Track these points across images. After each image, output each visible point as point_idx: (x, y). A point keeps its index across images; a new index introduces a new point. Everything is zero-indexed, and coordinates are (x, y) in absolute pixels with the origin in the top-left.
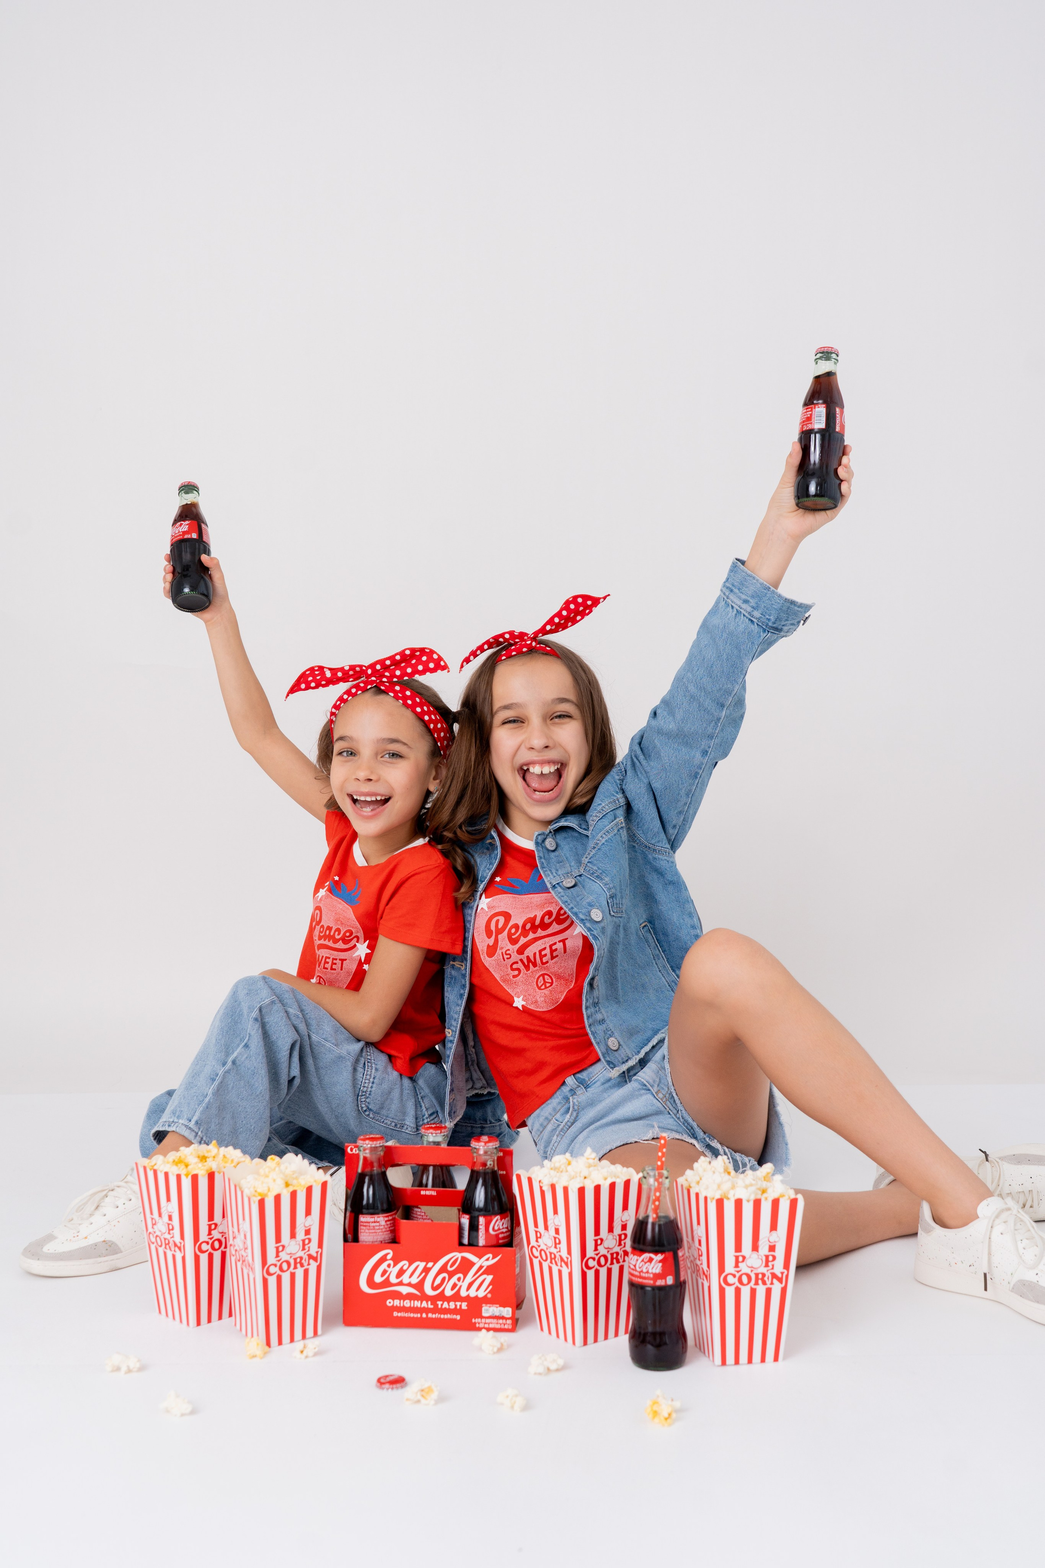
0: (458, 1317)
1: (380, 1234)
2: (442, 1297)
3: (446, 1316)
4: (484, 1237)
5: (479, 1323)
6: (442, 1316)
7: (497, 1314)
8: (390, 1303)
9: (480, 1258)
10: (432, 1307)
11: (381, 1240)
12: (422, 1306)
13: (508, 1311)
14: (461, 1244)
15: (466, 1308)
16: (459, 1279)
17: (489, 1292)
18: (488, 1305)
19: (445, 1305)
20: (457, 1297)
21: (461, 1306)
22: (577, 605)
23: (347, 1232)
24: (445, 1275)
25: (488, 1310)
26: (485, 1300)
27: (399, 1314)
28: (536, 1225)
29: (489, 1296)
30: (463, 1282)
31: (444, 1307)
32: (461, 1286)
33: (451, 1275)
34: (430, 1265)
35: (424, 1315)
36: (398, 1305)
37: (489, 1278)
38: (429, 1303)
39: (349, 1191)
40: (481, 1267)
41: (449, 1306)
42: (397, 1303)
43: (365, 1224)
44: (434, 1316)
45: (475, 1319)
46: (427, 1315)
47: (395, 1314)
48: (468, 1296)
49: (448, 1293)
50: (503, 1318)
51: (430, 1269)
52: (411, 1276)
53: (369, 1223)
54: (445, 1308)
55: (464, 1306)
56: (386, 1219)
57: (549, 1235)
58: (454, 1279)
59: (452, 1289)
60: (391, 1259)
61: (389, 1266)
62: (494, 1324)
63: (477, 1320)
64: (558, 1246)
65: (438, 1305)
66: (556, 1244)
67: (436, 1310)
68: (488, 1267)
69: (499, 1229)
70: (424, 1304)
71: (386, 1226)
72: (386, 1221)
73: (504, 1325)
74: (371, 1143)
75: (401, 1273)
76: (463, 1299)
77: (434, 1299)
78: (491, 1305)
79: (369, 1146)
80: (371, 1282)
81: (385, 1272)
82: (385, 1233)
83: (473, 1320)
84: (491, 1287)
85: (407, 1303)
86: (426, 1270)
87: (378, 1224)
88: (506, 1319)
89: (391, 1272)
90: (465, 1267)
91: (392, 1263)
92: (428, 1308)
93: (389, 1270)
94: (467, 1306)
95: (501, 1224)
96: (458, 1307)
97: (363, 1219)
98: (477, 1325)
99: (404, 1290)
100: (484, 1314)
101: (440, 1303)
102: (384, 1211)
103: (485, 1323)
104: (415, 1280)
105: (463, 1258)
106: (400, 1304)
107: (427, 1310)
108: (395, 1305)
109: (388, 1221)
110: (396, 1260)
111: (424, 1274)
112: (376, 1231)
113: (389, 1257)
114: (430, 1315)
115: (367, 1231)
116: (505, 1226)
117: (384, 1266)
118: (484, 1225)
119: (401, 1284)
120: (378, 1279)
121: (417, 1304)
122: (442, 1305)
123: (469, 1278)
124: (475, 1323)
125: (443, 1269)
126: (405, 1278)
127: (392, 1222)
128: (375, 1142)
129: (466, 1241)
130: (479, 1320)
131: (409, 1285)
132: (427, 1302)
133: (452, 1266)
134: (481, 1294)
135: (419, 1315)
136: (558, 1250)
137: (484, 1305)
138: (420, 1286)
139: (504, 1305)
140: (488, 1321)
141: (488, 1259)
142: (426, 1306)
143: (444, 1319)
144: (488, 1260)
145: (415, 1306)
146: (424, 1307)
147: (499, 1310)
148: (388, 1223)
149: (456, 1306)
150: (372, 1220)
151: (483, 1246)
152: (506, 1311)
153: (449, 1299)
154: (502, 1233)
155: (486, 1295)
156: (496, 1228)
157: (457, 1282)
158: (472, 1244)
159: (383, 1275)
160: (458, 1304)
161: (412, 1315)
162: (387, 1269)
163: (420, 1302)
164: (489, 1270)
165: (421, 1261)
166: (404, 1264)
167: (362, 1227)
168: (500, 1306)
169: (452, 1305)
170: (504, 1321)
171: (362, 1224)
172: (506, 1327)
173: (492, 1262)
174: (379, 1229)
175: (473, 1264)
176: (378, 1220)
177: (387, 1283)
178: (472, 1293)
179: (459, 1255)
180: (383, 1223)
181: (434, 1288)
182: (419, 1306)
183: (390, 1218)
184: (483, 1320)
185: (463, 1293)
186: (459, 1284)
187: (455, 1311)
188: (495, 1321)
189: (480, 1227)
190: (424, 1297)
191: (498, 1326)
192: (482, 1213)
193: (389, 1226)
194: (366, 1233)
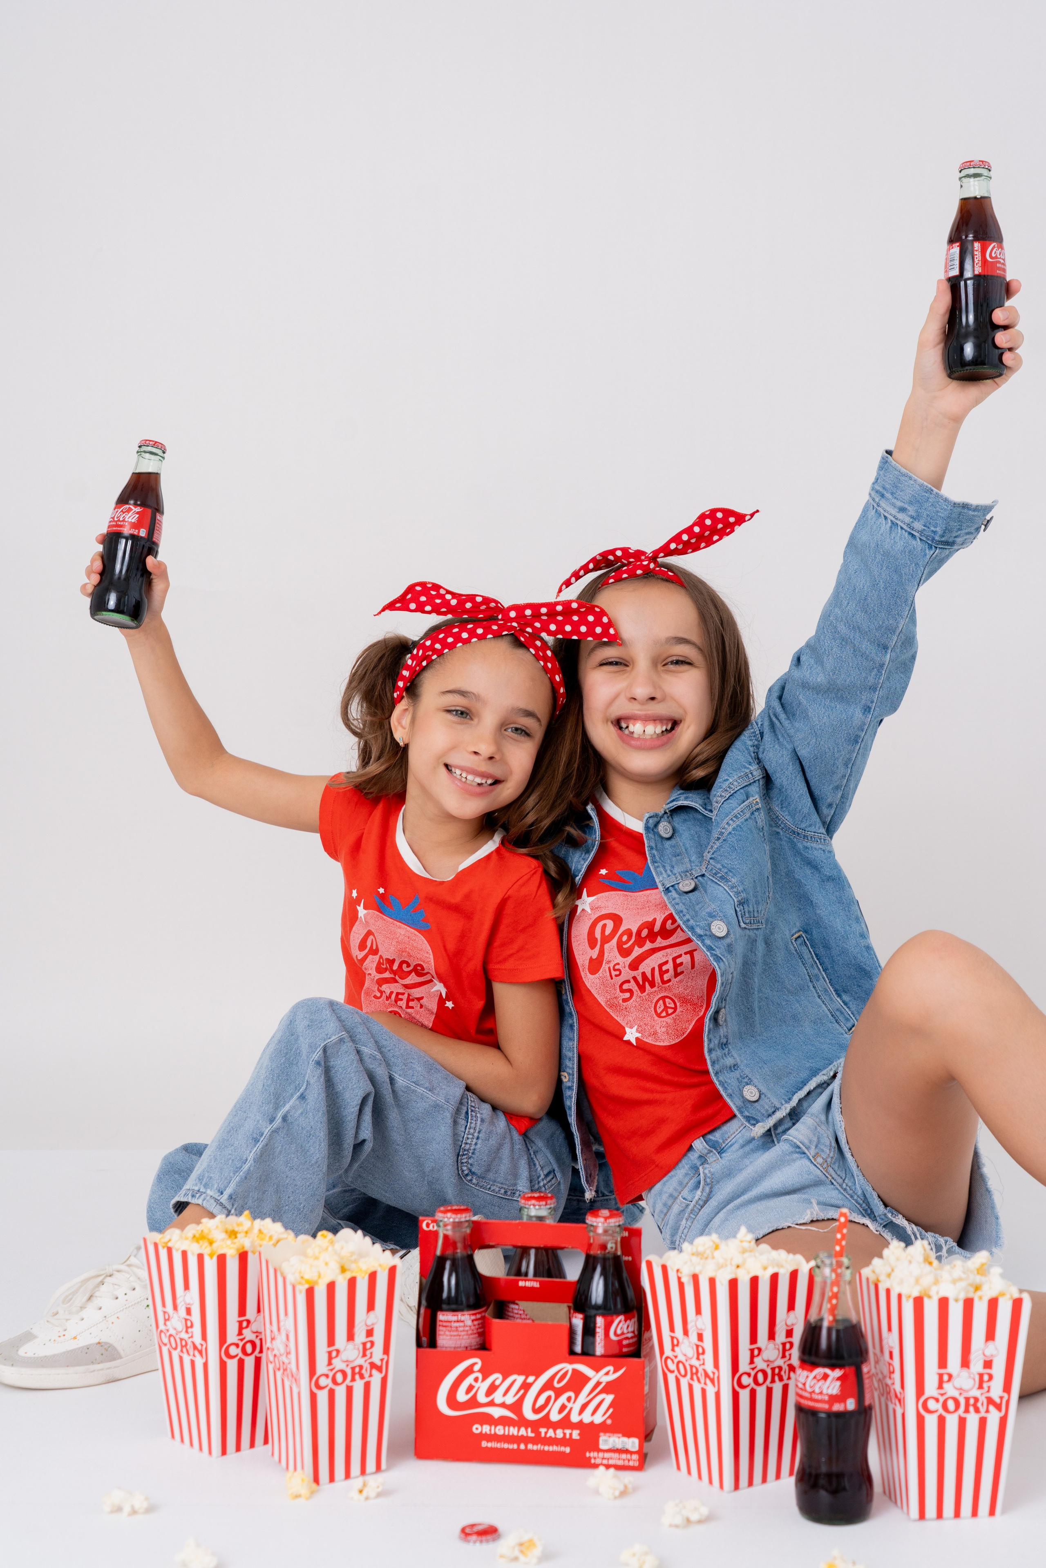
0: (568, 1450)
1: (465, 1337)
2: (546, 1422)
3: (551, 1448)
4: (602, 1344)
5: (595, 1458)
6: (546, 1448)
7: (619, 1446)
8: (477, 1429)
9: (597, 1370)
10: (533, 1435)
11: (466, 1345)
12: (520, 1434)
13: (633, 1443)
14: (572, 1352)
15: (578, 1438)
16: (569, 1399)
17: (609, 1417)
18: (608, 1434)
19: (551, 1433)
20: (565, 1423)
21: (571, 1434)
22: (715, 521)
23: (422, 1334)
24: (550, 1393)
25: (607, 1441)
26: (603, 1428)
27: (489, 1445)
28: (672, 1329)
29: (609, 1422)
30: (574, 1402)
31: (548, 1435)
32: (571, 1409)
33: (559, 1393)
34: (531, 1379)
35: (522, 1447)
36: (488, 1432)
37: (609, 1398)
38: (529, 1430)
39: (424, 1281)
40: (598, 1384)
41: (555, 1434)
42: (486, 1429)
43: (445, 1324)
44: (535, 1448)
45: (590, 1452)
46: (526, 1446)
47: (484, 1444)
48: (581, 1421)
49: (555, 1417)
50: (627, 1451)
51: (531, 1385)
52: (505, 1394)
53: (450, 1322)
54: (550, 1437)
55: (576, 1434)
56: (473, 1317)
57: (690, 1343)
58: (563, 1399)
59: (560, 1411)
60: (479, 1371)
61: (476, 1380)
62: (615, 1459)
63: (593, 1454)
64: (701, 1357)
65: (540, 1432)
66: (698, 1354)
67: (537, 1439)
68: (608, 1383)
69: (623, 1334)
70: (523, 1432)
71: (473, 1328)
72: (473, 1321)
73: (629, 1460)
74: (454, 1216)
75: (492, 1389)
76: (573, 1426)
77: (535, 1425)
78: (611, 1435)
79: (451, 1220)
80: (452, 1401)
81: (470, 1388)
82: (473, 1336)
83: (588, 1455)
84: (611, 1410)
85: (500, 1430)
86: (526, 1387)
87: (462, 1324)
88: (631, 1453)
89: (479, 1388)
90: (577, 1382)
91: (480, 1375)
92: (527, 1437)
93: (477, 1385)
94: (579, 1434)
95: (625, 1326)
96: (568, 1436)
97: (442, 1317)
98: (593, 1461)
99: (497, 1412)
100: (602, 1446)
101: (543, 1431)
102: (470, 1307)
103: (603, 1458)
104: (510, 1399)
105: (574, 1370)
106: (490, 1430)
107: (526, 1440)
108: (484, 1432)
109: (476, 1320)
110: (486, 1373)
111: (522, 1392)
112: (460, 1333)
113: (477, 1368)
114: (530, 1446)
115: (447, 1333)
116: (630, 1329)
117: (470, 1380)
118: (603, 1327)
119: (491, 1404)
120: (462, 1396)
121: (513, 1431)
122: (546, 1433)
123: (583, 1398)
124: (590, 1458)
125: (548, 1386)
126: (498, 1397)
127: (480, 1322)
128: (459, 1216)
129: (578, 1349)
130: (595, 1454)
131: (503, 1405)
132: (526, 1429)
133: (559, 1382)
134: (598, 1419)
135: (515, 1446)
136: (701, 1362)
137: (601, 1434)
138: (516, 1407)
139: (629, 1436)
140: (607, 1455)
141: (607, 1373)
142: (525, 1434)
143: (548, 1451)
144: (608, 1375)
145: (511, 1434)
146: (522, 1436)
147: (623, 1442)
148: (476, 1323)
149: (565, 1434)
150: (455, 1318)
151: (602, 1356)
152: (630, 1444)
153: (555, 1426)
154: (627, 1338)
155: (605, 1421)
156: (619, 1332)
157: (566, 1403)
158: (587, 1353)
159: (468, 1392)
160: (568, 1432)
161: (506, 1446)
162: (474, 1383)
163: (516, 1428)
164: (608, 1388)
165: (519, 1374)
166: (496, 1377)
167: (441, 1328)
168: (624, 1435)
169: (559, 1434)
170: (629, 1456)
171: (441, 1323)
172: (631, 1463)
173: (612, 1377)
174: (464, 1331)
175: (587, 1379)
176: (463, 1318)
177: (473, 1402)
178: (587, 1418)
179: (569, 1367)
180: (469, 1323)
181: (536, 1411)
182: (516, 1433)
183: (479, 1316)
184: (601, 1455)
185: (575, 1418)
186: (569, 1405)
187: (563, 1442)
188: (616, 1455)
189: (598, 1330)
190: (522, 1422)
191: (620, 1463)
192: (600, 1311)
193: (477, 1327)
194: (447, 1336)
